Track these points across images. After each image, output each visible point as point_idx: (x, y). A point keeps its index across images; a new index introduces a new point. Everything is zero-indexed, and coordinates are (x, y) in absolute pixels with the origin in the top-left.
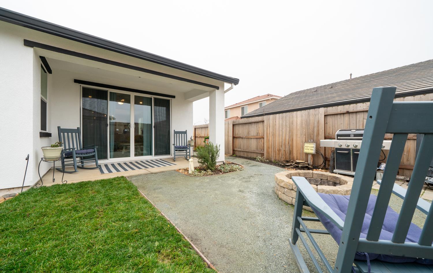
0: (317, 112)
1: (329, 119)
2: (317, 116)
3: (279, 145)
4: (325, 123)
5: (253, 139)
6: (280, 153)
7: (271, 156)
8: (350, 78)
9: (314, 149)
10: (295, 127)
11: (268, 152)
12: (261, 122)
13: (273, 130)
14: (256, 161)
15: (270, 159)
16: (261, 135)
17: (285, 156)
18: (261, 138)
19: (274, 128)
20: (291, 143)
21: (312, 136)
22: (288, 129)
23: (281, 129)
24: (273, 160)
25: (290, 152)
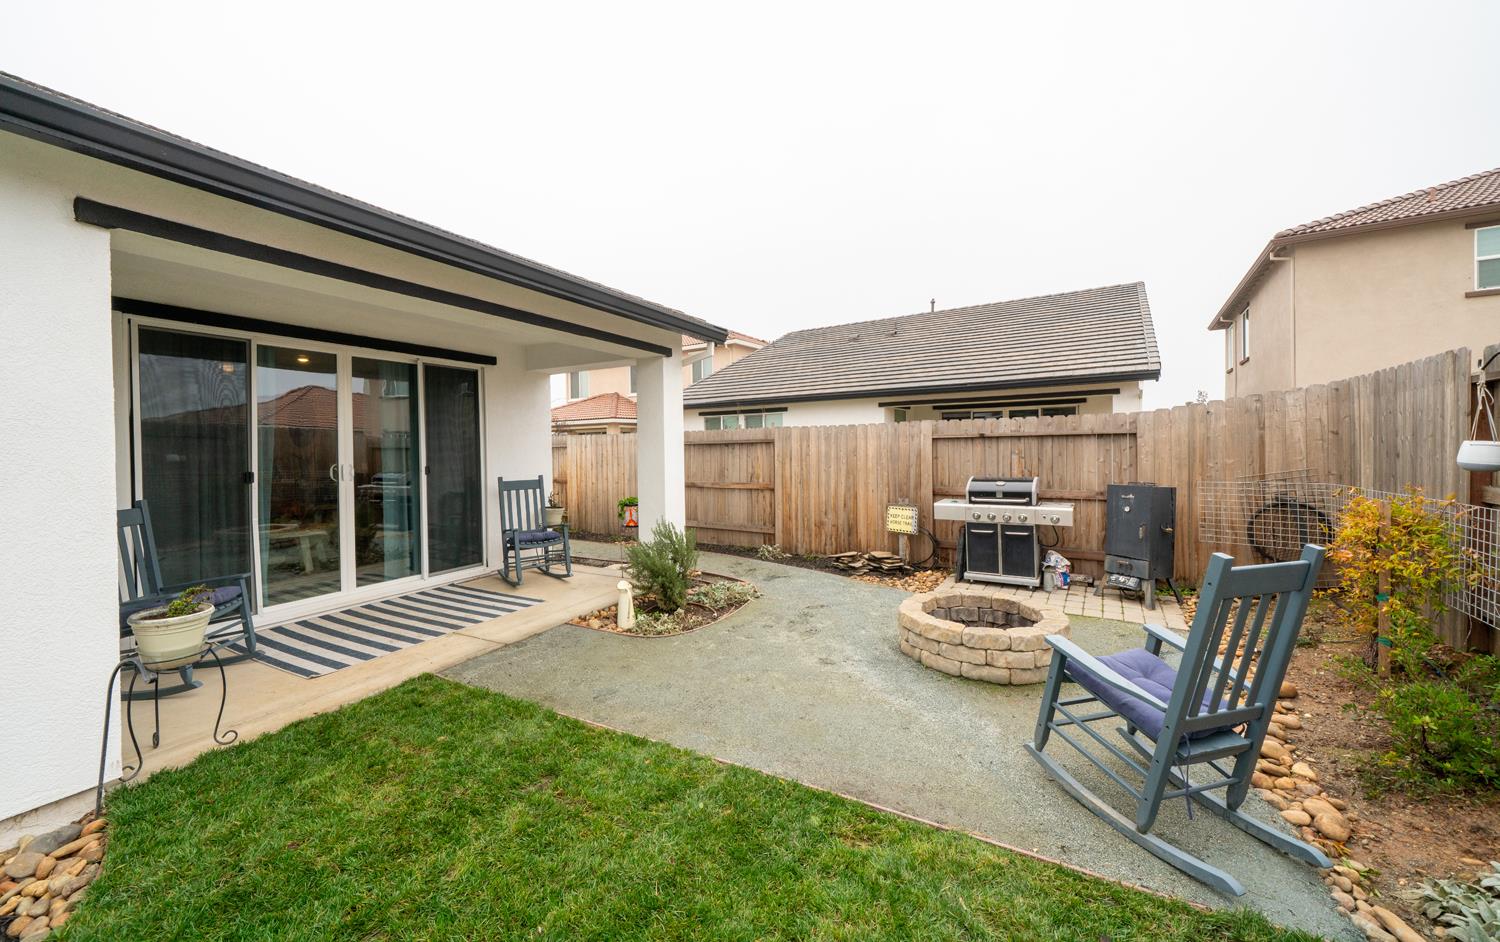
0: (916, 430)
1: (943, 447)
2: (916, 440)
3: (820, 511)
4: (935, 458)
5: (737, 492)
6: (823, 532)
7: (797, 541)
8: (930, 311)
9: (913, 522)
10: (861, 464)
11: (787, 531)
12: (761, 443)
13: (802, 469)
14: (760, 558)
15: (794, 548)
16: (762, 481)
17: (836, 539)
18: (762, 490)
19: (804, 463)
20: (850, 504)
21: (905, 488)
22: (844, 468)
23: (823, 467)
24: (801, 551)
25: (850, 530)
